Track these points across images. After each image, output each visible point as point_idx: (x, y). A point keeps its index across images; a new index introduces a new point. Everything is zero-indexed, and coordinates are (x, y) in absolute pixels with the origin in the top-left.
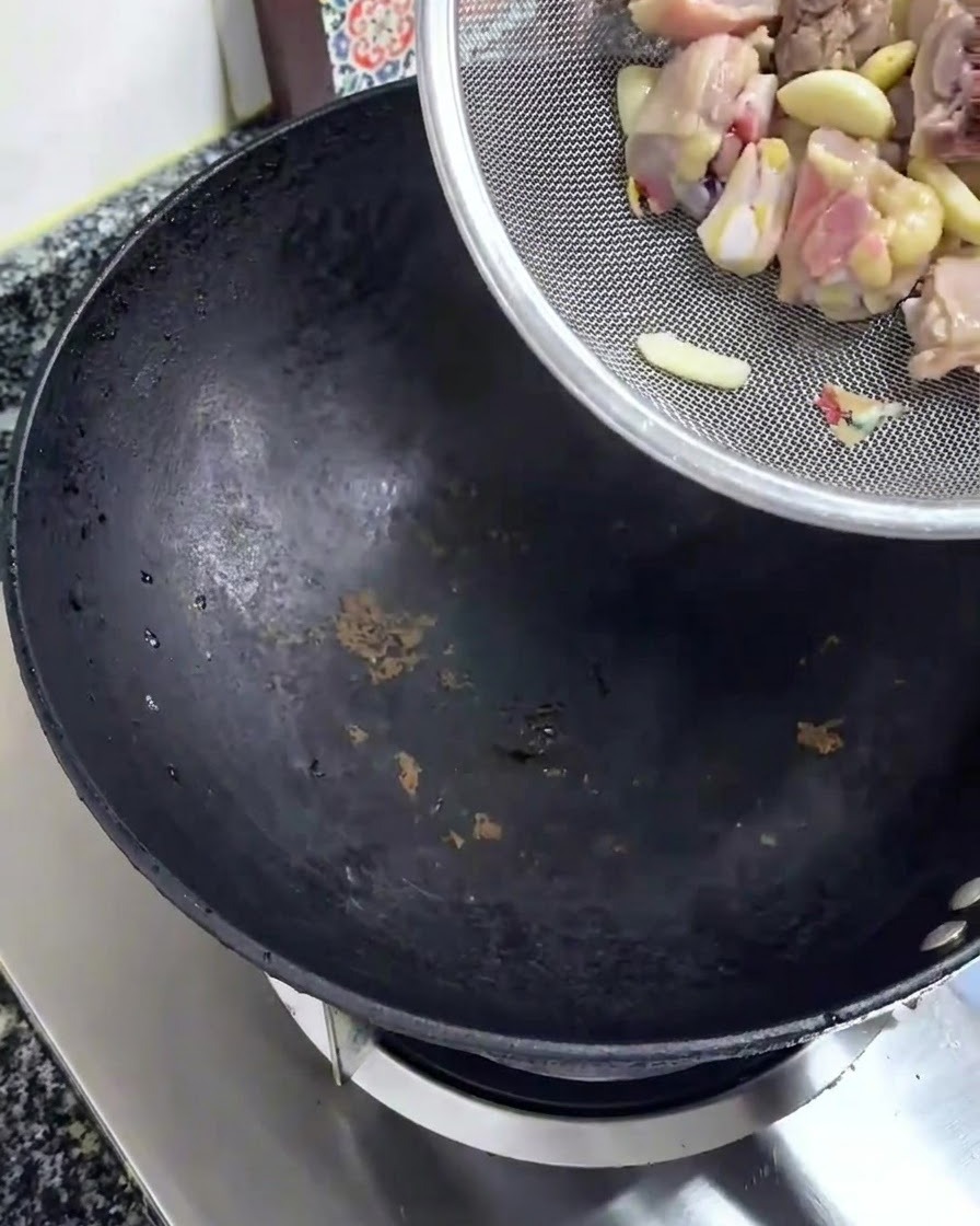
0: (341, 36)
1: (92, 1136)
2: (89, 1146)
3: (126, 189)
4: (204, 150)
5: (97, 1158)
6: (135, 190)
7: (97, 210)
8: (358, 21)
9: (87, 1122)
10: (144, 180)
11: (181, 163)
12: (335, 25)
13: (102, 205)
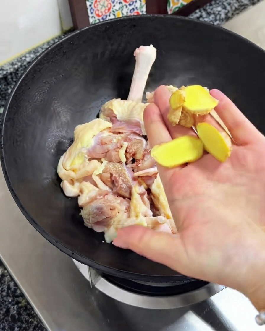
1: (24, 301)
4: (54, 39)
5: (26, 306)
6: (36, 49)
8: (96, 4)
9: (23, 297)
10: (38, 47)
11: (48, 42)
12: (90, 5)
13: (27, 53)
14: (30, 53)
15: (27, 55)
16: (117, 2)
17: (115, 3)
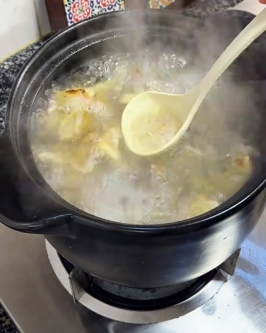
0: (70, 13)
1: (8, 320)
2: (7, 323)
3: (12, 56)
4: (33, 45)
5: (9, 326)
6: (15, 57)
7: (4, 62)
8: (75, 9)
9: (6, 316)
10: (16, 54)
11: (27, 49)
12: (69, 10)
13: (5, 61)
14: (8, 60)
15: (6, 63)
16: (96, 7)
17: (94, 8)
